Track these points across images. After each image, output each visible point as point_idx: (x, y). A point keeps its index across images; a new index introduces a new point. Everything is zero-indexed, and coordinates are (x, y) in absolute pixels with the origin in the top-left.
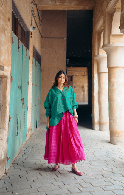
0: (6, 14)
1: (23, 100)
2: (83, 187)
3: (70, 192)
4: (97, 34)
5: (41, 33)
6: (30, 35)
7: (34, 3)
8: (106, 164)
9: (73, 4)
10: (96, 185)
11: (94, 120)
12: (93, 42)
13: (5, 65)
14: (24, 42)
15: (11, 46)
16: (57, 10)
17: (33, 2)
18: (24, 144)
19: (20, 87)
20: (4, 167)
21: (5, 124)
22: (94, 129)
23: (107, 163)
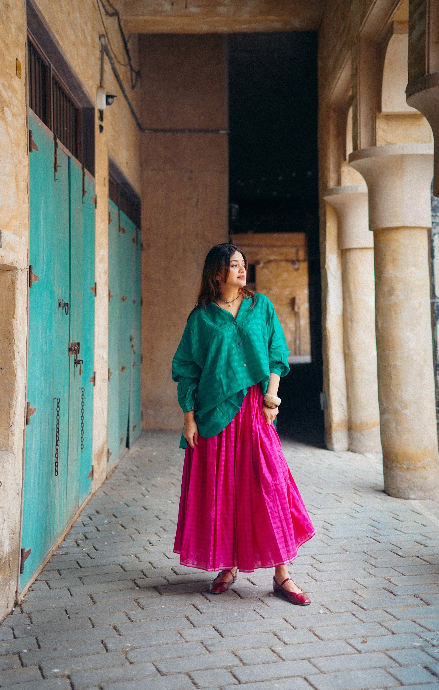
0: (8, 48)
1: (74, 349)
2: (285, 644)
3: (241, 660)
4: (332, 114)
5: (138, 115)
6: (97, 122)
7: (111, 10)
8: (366, 565)
9: (248, 9)
10: (332, 635)
11: (330, 414)
12: (319, 141)
13: (6, 227)
14: (76, 148)
15: (26, 162)
16: (191, 32)
17: (104, 6)
18: (82, 503)
19: (65, 306)
20: (13, 583)
21: (13, 435)
22: (329, 446)
23: (373, 562)
